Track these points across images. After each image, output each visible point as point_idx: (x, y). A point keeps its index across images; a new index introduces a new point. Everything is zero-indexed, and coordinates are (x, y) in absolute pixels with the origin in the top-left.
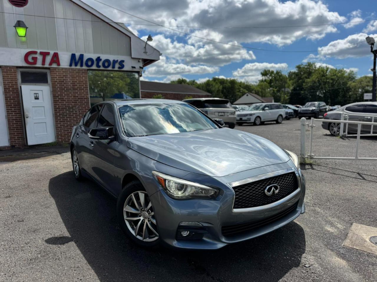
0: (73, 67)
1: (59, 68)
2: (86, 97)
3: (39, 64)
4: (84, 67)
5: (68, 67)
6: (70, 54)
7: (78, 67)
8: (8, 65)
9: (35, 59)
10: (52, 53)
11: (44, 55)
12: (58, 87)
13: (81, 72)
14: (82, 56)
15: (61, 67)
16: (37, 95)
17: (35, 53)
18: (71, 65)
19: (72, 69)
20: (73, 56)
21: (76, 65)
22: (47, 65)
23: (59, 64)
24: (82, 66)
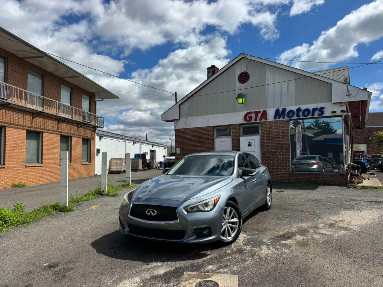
0: (277, 119)
1: (267, 121)
2: (287, 143)
3: (253, 121)
4: (286, 118)
5: (273, 120)
6: (275, 110)
7: (281, 119)
8: (235, 123)
9: (251, 117)
10: (262, 111)
11: (257, 113)
12: (265, 136)
13: (284, 122)
14: (284, 110)
15: (268, 120)
16: (251, 143)
17: (251, 113)
18: (275, 118)
19: (277, 121)
20: (277, 111)
21: (279, 118)
22: (258, 121)
23: (266, 119)
24: (284, 118)
